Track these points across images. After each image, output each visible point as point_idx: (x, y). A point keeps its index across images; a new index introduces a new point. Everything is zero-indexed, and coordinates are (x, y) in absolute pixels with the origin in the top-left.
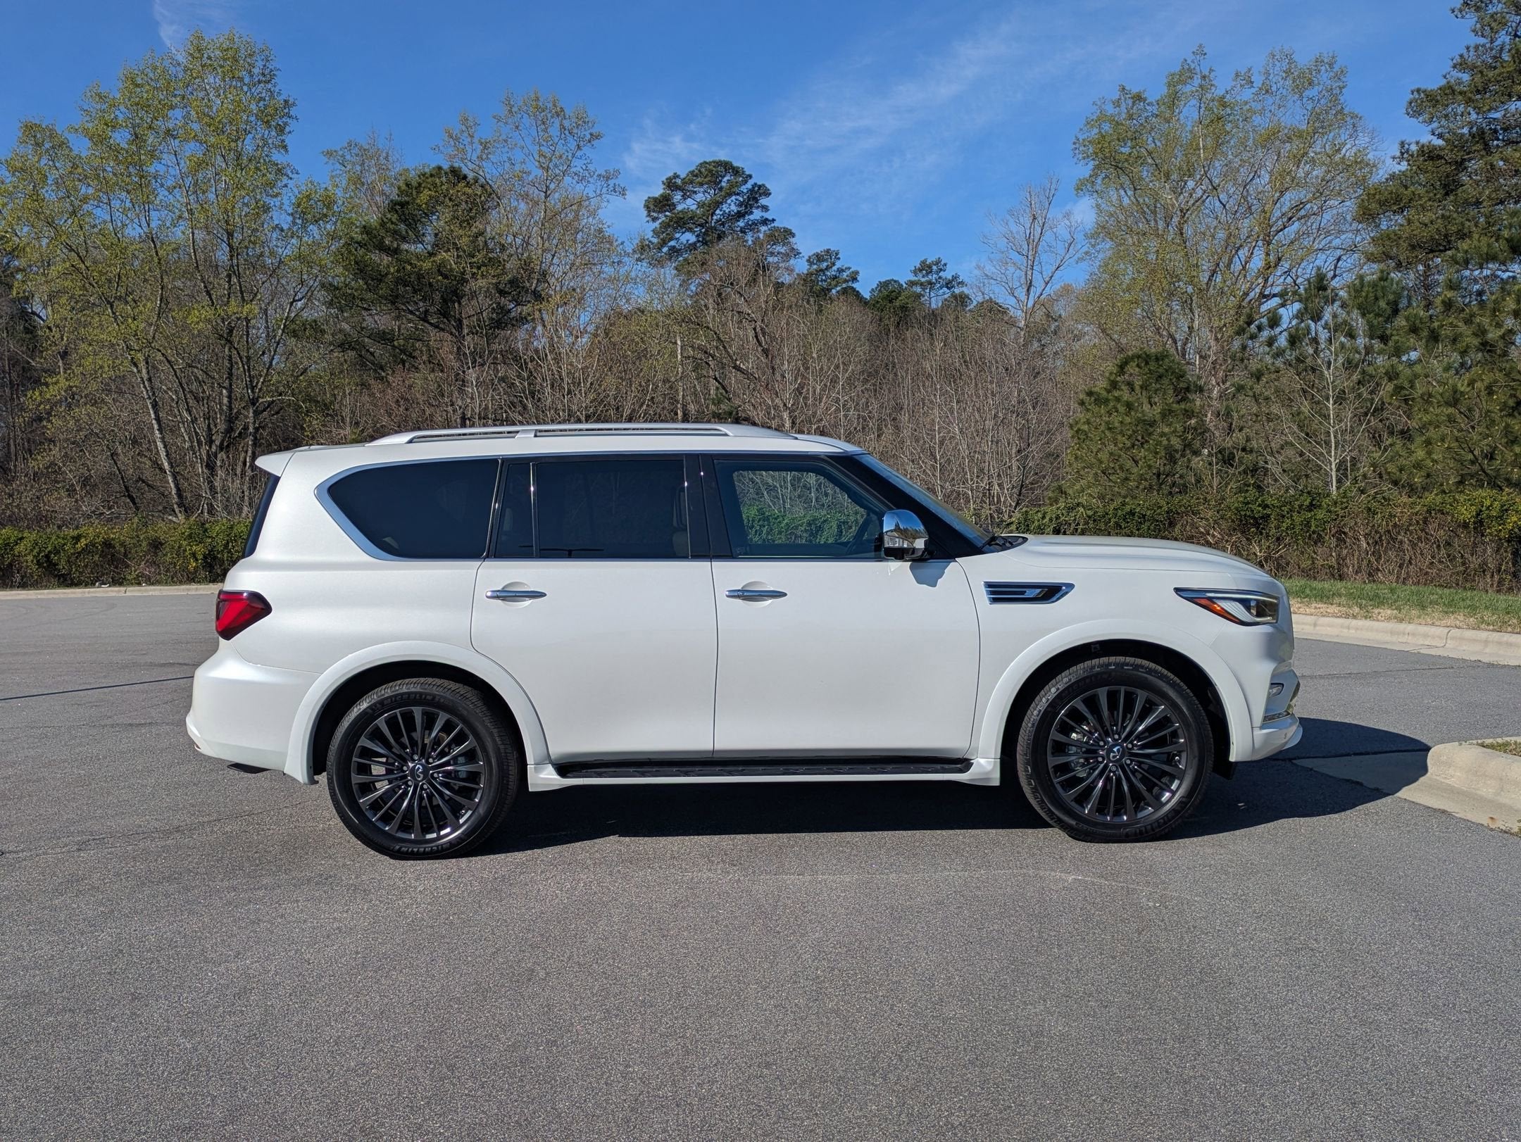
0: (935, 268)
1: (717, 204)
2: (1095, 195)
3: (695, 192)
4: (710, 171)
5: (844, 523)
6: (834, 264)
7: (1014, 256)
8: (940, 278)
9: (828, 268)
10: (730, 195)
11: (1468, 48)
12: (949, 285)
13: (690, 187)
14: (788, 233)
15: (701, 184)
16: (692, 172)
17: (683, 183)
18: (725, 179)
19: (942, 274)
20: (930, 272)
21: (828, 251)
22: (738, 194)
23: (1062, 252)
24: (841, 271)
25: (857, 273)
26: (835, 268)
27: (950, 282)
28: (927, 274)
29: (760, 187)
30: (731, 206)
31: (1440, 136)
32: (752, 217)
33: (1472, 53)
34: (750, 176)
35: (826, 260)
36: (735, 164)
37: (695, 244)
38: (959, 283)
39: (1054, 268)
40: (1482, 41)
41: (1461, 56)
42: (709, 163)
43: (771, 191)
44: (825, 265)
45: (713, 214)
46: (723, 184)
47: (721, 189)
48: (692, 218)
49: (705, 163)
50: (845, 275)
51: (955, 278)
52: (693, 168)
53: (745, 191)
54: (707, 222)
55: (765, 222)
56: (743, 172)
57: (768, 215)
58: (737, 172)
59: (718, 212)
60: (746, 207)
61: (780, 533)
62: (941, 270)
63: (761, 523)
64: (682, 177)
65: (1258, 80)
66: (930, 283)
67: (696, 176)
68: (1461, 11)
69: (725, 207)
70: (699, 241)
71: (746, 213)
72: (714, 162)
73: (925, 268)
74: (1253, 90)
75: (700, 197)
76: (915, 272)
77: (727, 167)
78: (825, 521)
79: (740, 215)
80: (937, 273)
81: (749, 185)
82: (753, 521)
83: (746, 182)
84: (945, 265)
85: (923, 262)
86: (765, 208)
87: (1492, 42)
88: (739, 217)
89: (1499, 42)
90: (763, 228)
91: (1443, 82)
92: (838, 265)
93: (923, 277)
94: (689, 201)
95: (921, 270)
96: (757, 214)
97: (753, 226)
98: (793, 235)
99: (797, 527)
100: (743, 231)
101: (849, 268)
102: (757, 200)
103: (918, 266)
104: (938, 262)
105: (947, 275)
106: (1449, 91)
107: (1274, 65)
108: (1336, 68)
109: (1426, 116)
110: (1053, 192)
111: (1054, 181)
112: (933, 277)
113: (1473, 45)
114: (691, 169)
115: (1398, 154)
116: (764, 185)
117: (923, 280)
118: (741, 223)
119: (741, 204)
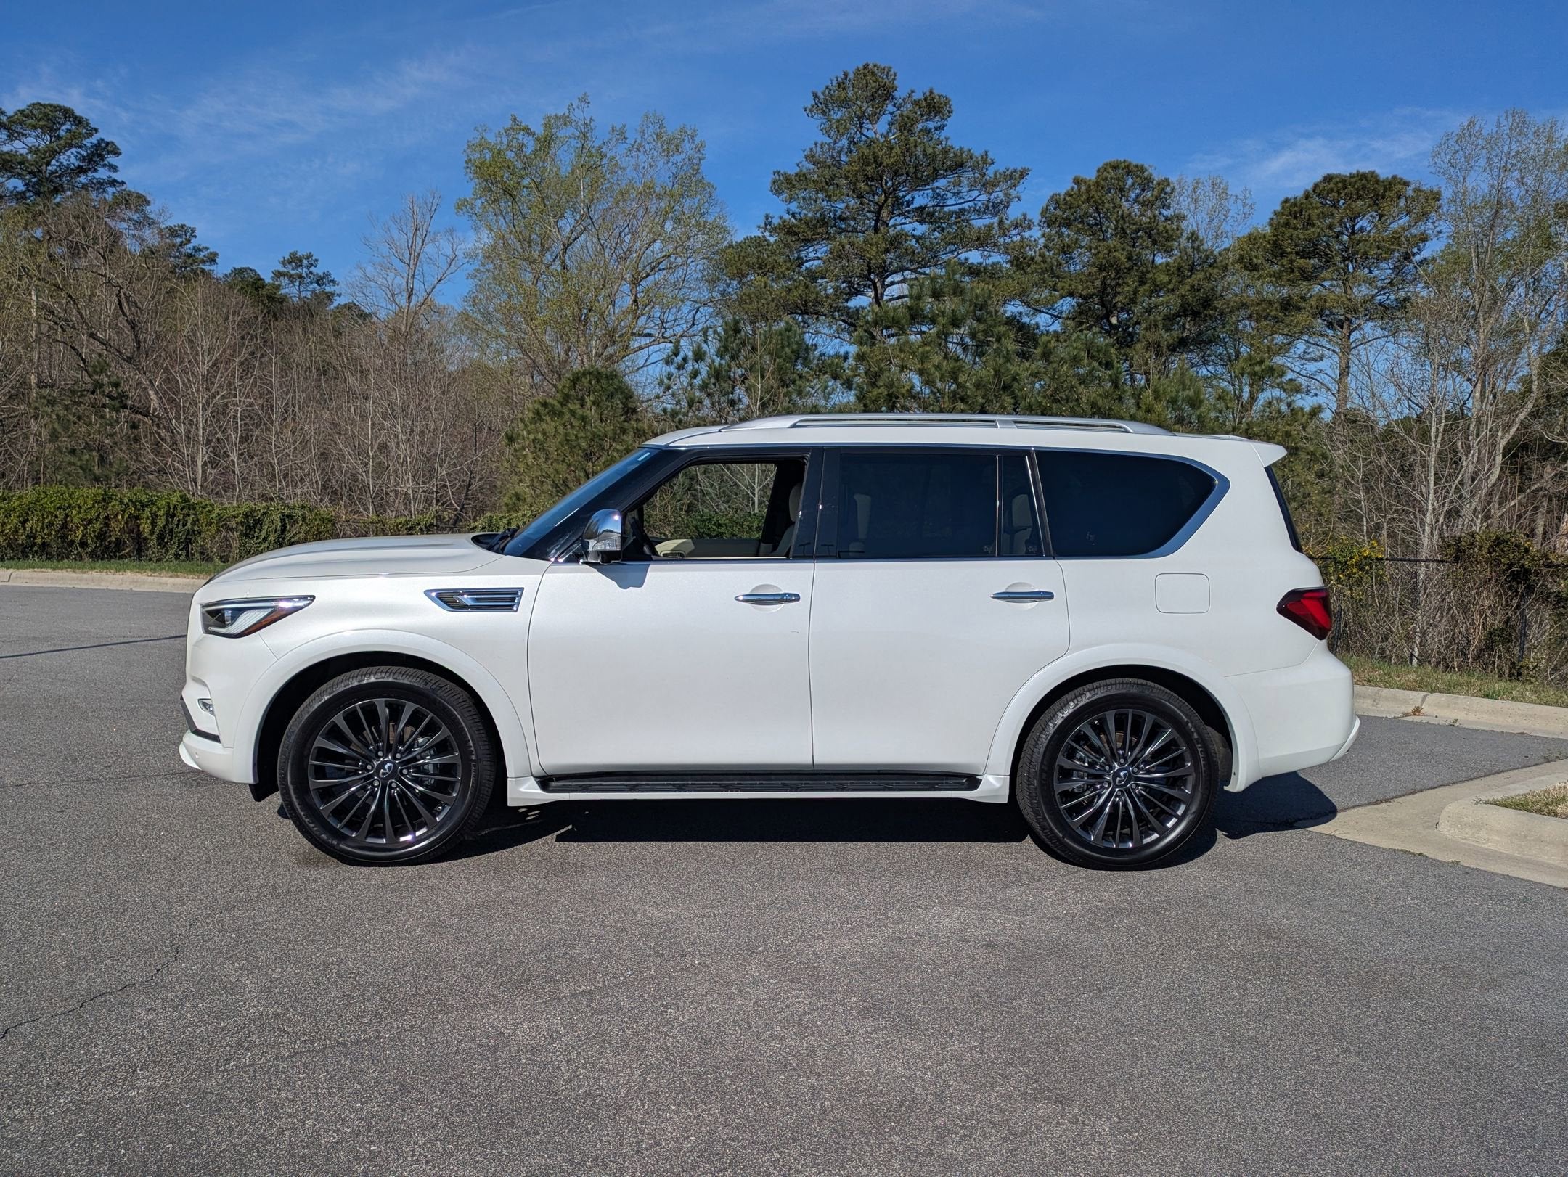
0: (305, 262)
1: (55, 153)
2: (474, 217)
3: (24, 135)
4: (46, 115)
5: (288, 516)
6: (189, 241)
7: (396, 262)
8: (311, 273)
9: (182, 244)
10: (70, 146)
11: (816, 144)
12: (320, 281)
13: (18, 128)
14: (142, 200)
15: (35, 127)
16: (22, 112)
17: (10, 122)
18: (64, 127)
19: (312, 269)
20: (299, 265)
21: (183, 226)
22: (80, 147)
23: (445, 267)
24: (197, 249)
25: (216, 254)
26: (190, 246)
27: (321, 279)
28: (297, 266)
29: (107, 144)
30: (70, 158)
31: (793, 215)
32: (96, 175)
33: (819, 149)
34: (96, 130)
35: (180, 236)
36: (78, 113)
37: (23, 193)
38: (331, 281)
39: (436, 280)
40: (829, 140)
41: (811, 150)
42: (45, 106)
43: (122, 151)
44: (179, 240)
45: (48, 164)
46: (61, 133)
47: (58, 138)
48: (20, 163)
49: (40, 104)
50: (202, 255)
51: (327, 275)
52: (23, 107)
53: (89, 145)
54: (40, 172)
55: (113, 183)
56: (88, 124)
57: (115, 176)
58: (78, 121)
59: (53, 162)
60: (89, 162)
61: (210, 524)
62: (312, 265)
63: (185, 511)
64: (8, 114)
65: (632, 137)
66: (300, 277)
67: (27, 116)
68: (811, 111)
69: (62, 158)
70: (29, 191)
71: (90, 169)
72: (51, 105)
73: (295, 260)
74: (626, 146)
75: (31, 141)
76: (284, 263)
77: (68, 114)
78: (265, 513)
79: (81, 170)
80: (308, 268)
81: (94, 140)
82: (175, 508)
83: (91, 135)
84: (317, 260)
85: (293, 254)
86: (113, 168)
87: (835, 143)
88: (80, 172)
89: (840, 144)
90: (111, 190)
91: (797, 170)
92: (194, 242)
93: (293, 269)
94: (17, 144)
95: (290, 262)
96: (102, 174)
97: (101, 185)
98: (148, 203)
99: (229, 519)
100: (84, 187)
101: (207, 249)
102: (102, 158)
103: (287, 257)
104: (309, 257)
105: (319, 270)
106: (802, 177)
107: (648, 127)
108: (697, 140)
109: (785, 196)
110: (435, 206)
111: (437, 196)
112: (304, 271)
113: (819, 142)
114: (22, 108)
115: (763, 225)
116: (113, 143)
117: (292, 272)
118: (83, 179)
119: (83, 159)
